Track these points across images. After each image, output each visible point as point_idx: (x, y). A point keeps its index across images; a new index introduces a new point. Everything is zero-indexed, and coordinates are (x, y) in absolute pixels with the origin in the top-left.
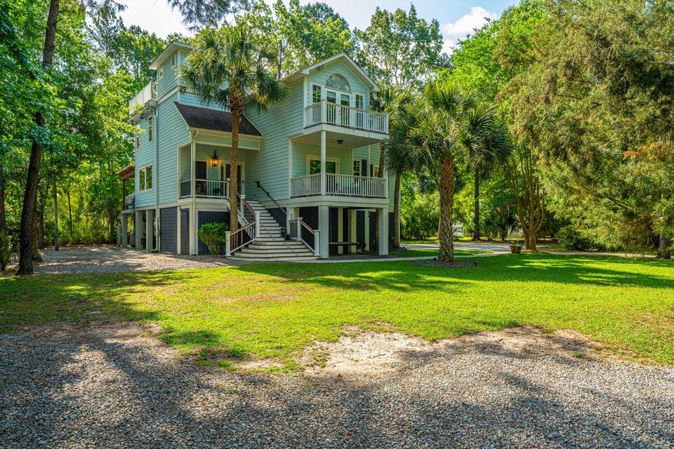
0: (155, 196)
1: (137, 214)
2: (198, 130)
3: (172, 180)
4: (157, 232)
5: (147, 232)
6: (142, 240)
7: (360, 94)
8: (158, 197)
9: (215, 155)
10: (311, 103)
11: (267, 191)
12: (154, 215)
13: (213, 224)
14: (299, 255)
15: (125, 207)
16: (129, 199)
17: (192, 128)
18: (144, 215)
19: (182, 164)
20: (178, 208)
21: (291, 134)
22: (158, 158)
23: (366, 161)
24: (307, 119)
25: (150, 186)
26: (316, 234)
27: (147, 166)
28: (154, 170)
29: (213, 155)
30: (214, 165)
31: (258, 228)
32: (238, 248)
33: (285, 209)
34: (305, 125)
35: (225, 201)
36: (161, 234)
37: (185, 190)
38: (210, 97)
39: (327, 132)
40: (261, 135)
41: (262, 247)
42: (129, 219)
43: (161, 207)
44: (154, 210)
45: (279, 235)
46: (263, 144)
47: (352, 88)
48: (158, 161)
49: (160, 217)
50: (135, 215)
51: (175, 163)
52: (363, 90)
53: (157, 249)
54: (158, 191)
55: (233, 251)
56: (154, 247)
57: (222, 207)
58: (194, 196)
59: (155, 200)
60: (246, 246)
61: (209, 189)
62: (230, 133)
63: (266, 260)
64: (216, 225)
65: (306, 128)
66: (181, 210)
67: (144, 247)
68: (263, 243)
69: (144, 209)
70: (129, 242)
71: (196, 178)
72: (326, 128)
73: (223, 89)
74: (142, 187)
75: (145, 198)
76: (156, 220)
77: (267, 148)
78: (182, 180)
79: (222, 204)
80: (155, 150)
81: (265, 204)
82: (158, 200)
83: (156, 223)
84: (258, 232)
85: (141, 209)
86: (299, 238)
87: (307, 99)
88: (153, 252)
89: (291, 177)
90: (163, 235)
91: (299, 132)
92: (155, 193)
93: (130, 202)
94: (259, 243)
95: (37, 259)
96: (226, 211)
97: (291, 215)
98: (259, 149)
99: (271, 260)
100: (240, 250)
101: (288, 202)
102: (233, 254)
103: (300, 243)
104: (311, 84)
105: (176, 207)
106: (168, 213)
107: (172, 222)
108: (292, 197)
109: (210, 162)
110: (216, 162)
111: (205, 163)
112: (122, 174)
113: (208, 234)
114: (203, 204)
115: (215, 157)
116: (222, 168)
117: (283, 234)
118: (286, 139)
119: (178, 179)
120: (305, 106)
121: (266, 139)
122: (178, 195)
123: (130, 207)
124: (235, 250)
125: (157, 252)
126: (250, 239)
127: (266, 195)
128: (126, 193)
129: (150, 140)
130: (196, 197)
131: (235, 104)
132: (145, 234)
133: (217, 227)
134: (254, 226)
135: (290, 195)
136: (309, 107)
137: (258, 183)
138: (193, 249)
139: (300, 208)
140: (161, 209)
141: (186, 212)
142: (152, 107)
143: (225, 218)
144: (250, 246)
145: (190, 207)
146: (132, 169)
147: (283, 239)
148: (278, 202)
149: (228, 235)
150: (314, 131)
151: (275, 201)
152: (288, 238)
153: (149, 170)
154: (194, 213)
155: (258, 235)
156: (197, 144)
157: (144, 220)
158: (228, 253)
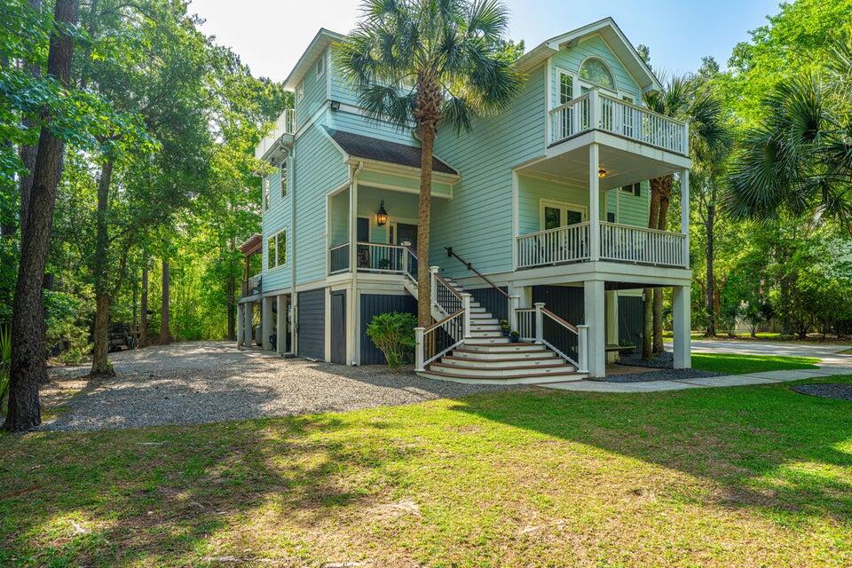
0: (291, 275)
1: (264, 301)
2: (362, 161)
3: (316, 248)
4: (293, 328)
5: (278, 327)
6: (271, 337)
7: (628, 96)
8: (295, 276)
9: (382, 208)
10: (559, 104)
11: (467, 262)
12: (289, 303)
13: (392, 315)
14: (553, 371)
15: (248, 292)
16: (254, 282)
17: (353, 158)
18: (274, 303)
19: (333, 220)
20: (327, 291)
21: (514, 164)
22: (295, 219)
23: (613, 215)
24: (553, 131)
25: (282, 260)
26: (582, 333)
27: (279, 232)
28: (289, 237)
29: (377, 208)
30: (381, 224)
31: (467, 322)
32: (435, 358)
33: (505, 289)
34: (550, 142)
35: (400, 278)
36: (298, 330)
37: (338, 261)
38: (382, 107)
39: (600, 145)
40: (456, 173)
41: (483, 357)
42: (255, 308)
43: (299, 289)
44: (289, 296)
45: (498, 334)
46: (458, 188)
47: (618, 85)
48: (295, 223)
49: (298, 305)
50: (261, 304)
51: (321, 221)
52: (633, 90)
53: (292, 352)
54: (295, 267)
55: (427, 362)
56: (288, 349)
57: (395, 288)
58: (355, 269)
59: (291, 279)
60: (450, 354)
61: (374, 259)
62: (418, 170)
63: (502, 383)
64: (397, 316)
65: (552, 146)
66: (332, 293)
67: (274, 347)
68: (481, 349)
69: (275, 293)
70: (254, 338)
71: (358, 240)
72: (599, 138)
73: (402, 96)
74: (272, 265)
75: (276, 279)
76: (292, 309)
77: (467, 192)
78: (333, 246)
79: (397, 283)
80: (291, 207)
81: (465, 282)
82: (295, 280)
83: (291, 314)
84: (467, 327)
85: (271, 294)
86: (540, 339)
87: (552, 98)
88: (287, 357)
89: (516, 234)
90: (301, 331)
91: (540, 154)
92: (291, 271)
93: (255, 284)
94: (473, 348)
95: (106, 372)
96: (403, 294)
97: (518, 300)
98: (451, 196)
99: (509, 382)
100: (439, 360)
101: (510, 277)
102: (427, 367)
103: (541, 348)
104: (559, 72)
105: (323, 289)
106: (311, 300)
107: (317, 312)
108: (519, 270)
109: (374, 220)
110: (383, 219)
111: (368, 220)
112: (245, 249)
113: (385, 331)
114: (368, 282)
115: (382, 212)
116: (391, 228)
117: (505, 332)
118: (509, 171)
119: (327, 243)
120: (550, 109)
121: (464, 179)
122: (327, 271)
123: (256, 292)
124: (431, 360)
125: (293, 357)
126: (454, 342)
127: (466, 267)
128: (250, 274)
129: (284, 194)
130: (358, 271)
131: (429, 110)
132: (275, 329)
133: (399, 320)
134: (461, 319)
135: (515, 266)
136: (554, 110)
137: (450, 249)
138: (353, 354)
139: (534, 287)
140: (299, 293)
141: (340, 297)
142: (287, 146)
143: (408, 305)
144: (455, 354)
145: (348, 287)
146: (259, 240)
147: (505, 341)
148: (489, 278)
149: (420, 333)
150: (572, 148)
151: (483, 277)
152: (515, 339)
153: (282, 237)
154: (354, 298)
155: (468, 335)
156: (358, 185)
157: (274, 311)
158: (420, 365)
